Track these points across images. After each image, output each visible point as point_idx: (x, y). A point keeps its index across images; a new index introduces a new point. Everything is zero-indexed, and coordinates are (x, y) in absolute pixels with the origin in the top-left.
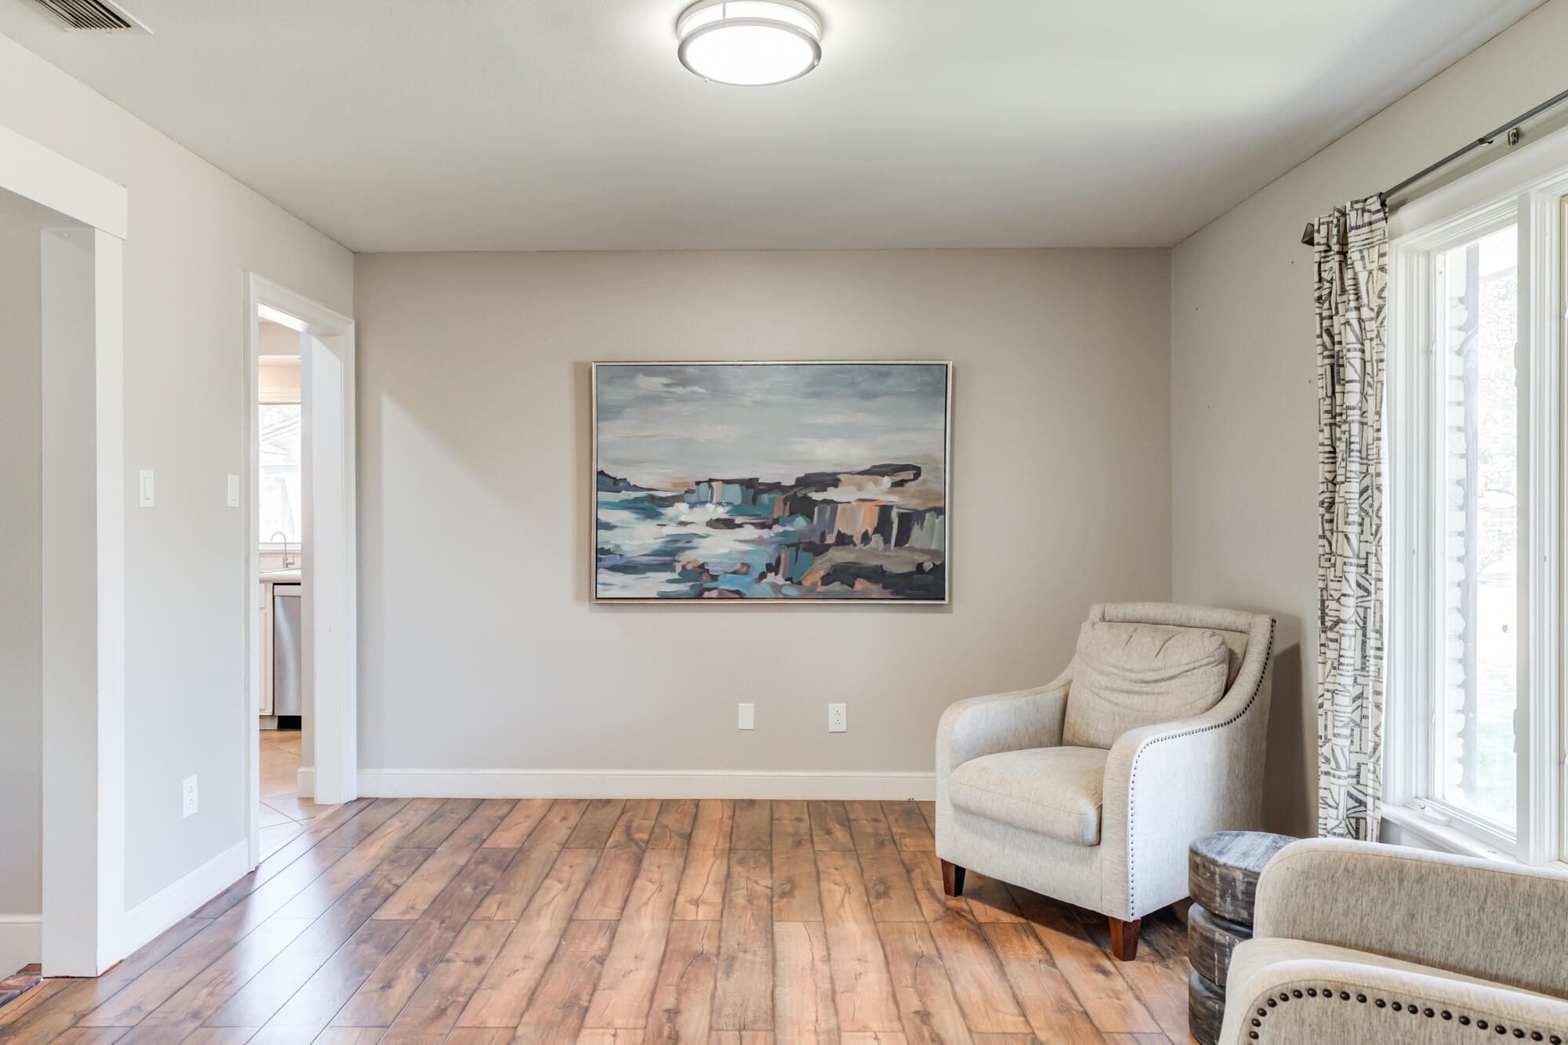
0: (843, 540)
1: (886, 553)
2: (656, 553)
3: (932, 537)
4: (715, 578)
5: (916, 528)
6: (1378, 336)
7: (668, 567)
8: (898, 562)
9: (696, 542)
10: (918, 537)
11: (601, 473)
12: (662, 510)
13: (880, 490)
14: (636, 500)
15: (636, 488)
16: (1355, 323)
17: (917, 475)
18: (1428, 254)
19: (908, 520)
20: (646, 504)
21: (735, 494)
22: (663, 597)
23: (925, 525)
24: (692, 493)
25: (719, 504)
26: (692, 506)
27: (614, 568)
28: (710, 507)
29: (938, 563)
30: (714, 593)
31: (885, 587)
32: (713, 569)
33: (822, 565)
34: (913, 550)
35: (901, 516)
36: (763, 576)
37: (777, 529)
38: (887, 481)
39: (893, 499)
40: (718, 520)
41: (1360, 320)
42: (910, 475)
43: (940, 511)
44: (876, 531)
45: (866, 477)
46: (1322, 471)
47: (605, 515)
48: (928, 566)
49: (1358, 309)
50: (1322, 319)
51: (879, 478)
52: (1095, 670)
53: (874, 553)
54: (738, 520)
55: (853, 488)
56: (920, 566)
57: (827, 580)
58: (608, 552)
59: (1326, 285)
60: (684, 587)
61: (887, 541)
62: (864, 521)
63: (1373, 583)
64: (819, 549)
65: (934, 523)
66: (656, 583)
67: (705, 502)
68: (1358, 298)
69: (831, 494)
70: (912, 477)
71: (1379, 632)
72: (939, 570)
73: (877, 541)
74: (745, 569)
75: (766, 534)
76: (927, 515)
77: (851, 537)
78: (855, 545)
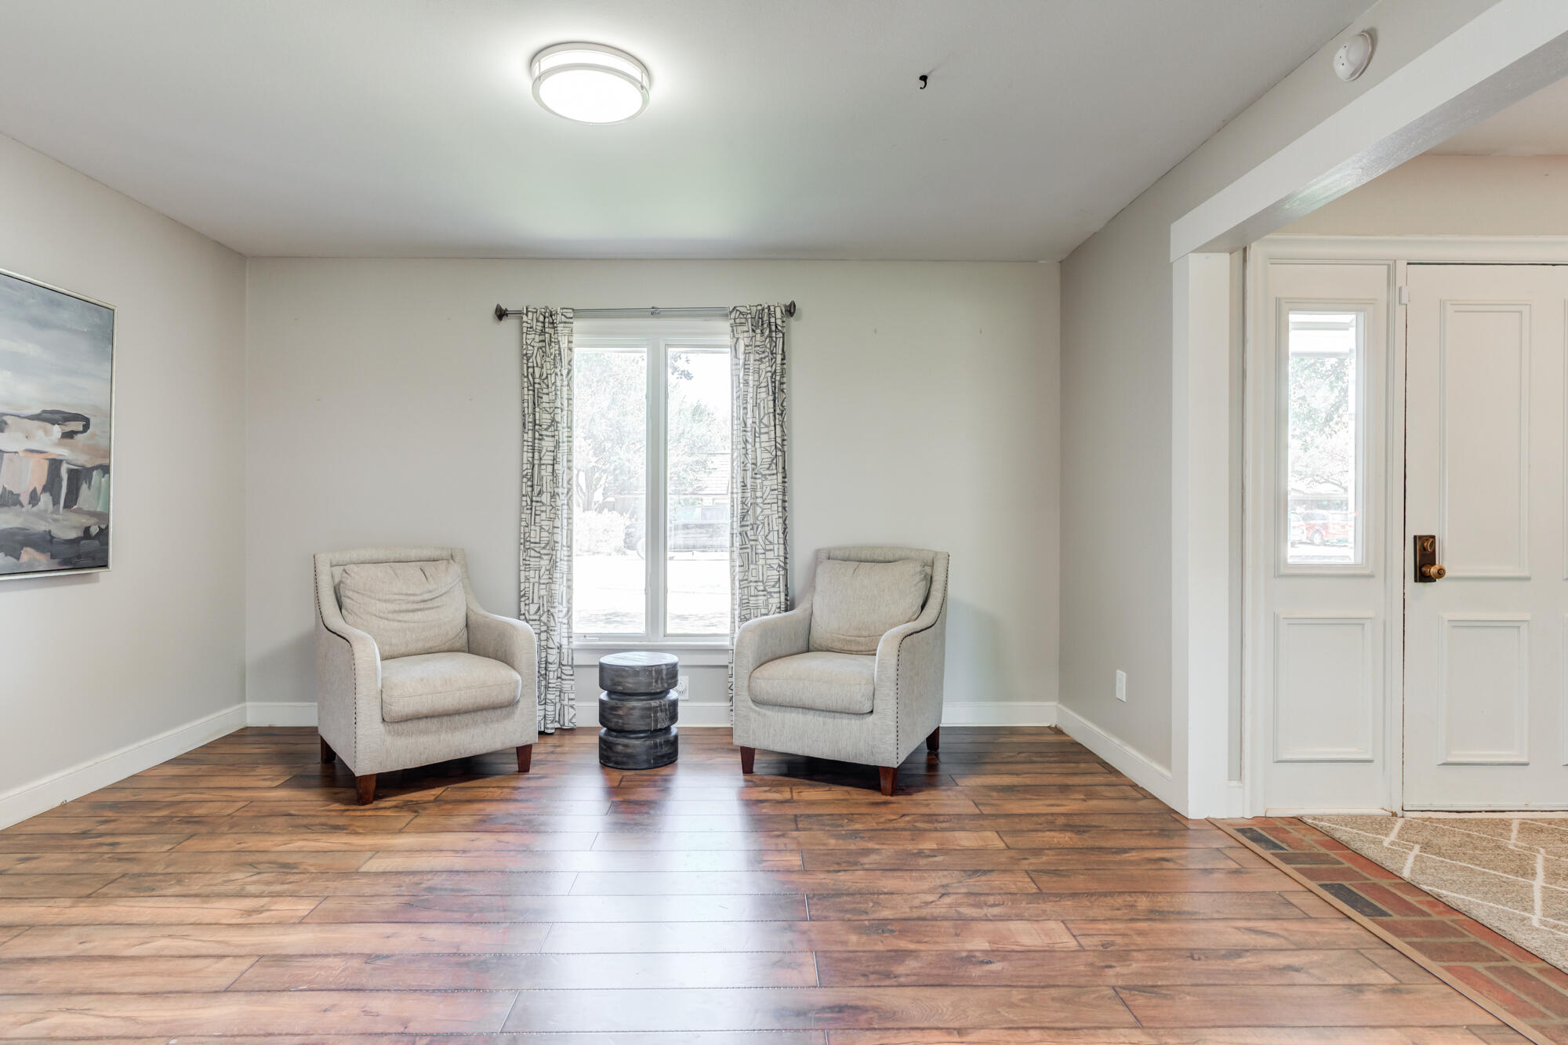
0: (12, 500)
1: (55, 516)
3: (99, 498)
5: (84, 487)
6: (569, 386)
8: (66, 527)
10: (86, 497)
13: (49, 439)
17: (86, 427)
19: (78, 476)
23: (92, 484)
29: (103, 527)
31: (53, 557)
34: (80, 511)
35: (70, 472)
38: (57, 431)
39: (63, 452)
42: (77, 426)
43: (105, 469)
44: (45, 489)
45: (36, 423)
46: (527, 457)
48: (94, 530)
49: (560, 368)
50: (523, 367)
51: (49, 426)
52: (379, 600)
53: (41, 516)
55: (20, 436)
56: (87, 530)
59: (527, 348)
61: (56, 502)
62: (33, 476)
65: (100, 483)
70: (81, 429)
72: (104, 533)
73: (45, 499)
76: (95, 473)
77: (18, 495)
78: (22, 506)
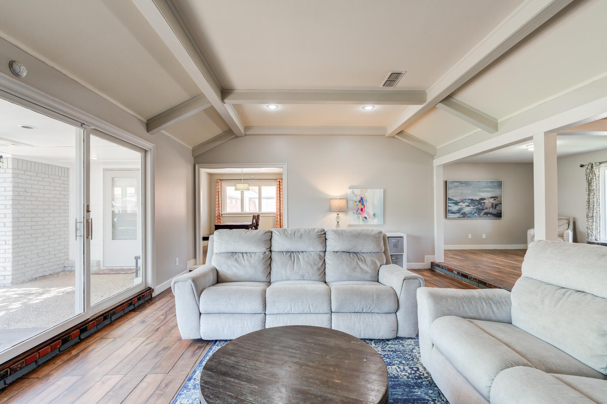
0: (487, 208)
2: (457, 211)
3: (500, 208)
4: (466, 214)
6: (599, 180)
7: (459, 213)
8: (494, 211)
9: (464, 209)
10: (498, 208)
11: (449, 198)
12: (458, 204)
13: (492, 200)
14: (454, 202)
15: (454, 200)
16: (595, 178)
17: (497, 198)
18: (604, 170)
19: (496, 205)
20: (456, 203)
21: (470, 201)
22: (458, 217)
24: (463, 201)
25: (467, 203)
26: (463, 203)
27: (451, 213)
28: (466, 203)
30: (466, 217)
31: (492, 216)
32: (466, 213)
33: (483, 212)
34: (497, 210)
36: (474, 214)
37: (476, 207)
38: (493, 199)
39: (494, 202)
40: (467, 205)
41: (596, 178)
42: (496, 198)
43: (501, 204)
44: (491, 207)
45: (490, 198)
46: (587, 197)
47: (449, 205)
48: (499, 212)
49: (595, 176)
50: (587, 177)
53: (491, 210)
54: (470, 205)
55: (487, 200)
56: (498, 212)
57: (484, 215)
58: (450, 210)
59: (587, 173)
60: (462, 216)
61: (493, 208)
62: (490, 205)
63: (598, 211)
64: (483, 210)
65: (500, 206)
66: (457, 215)
67: (465, 203)
68: (595, 175)
69: (484, 201)
71: (600, 217)
72: (501, 213)
73: (491, 208)
74: (471, 213)
75: (474, 207)
76: (499, 204)
